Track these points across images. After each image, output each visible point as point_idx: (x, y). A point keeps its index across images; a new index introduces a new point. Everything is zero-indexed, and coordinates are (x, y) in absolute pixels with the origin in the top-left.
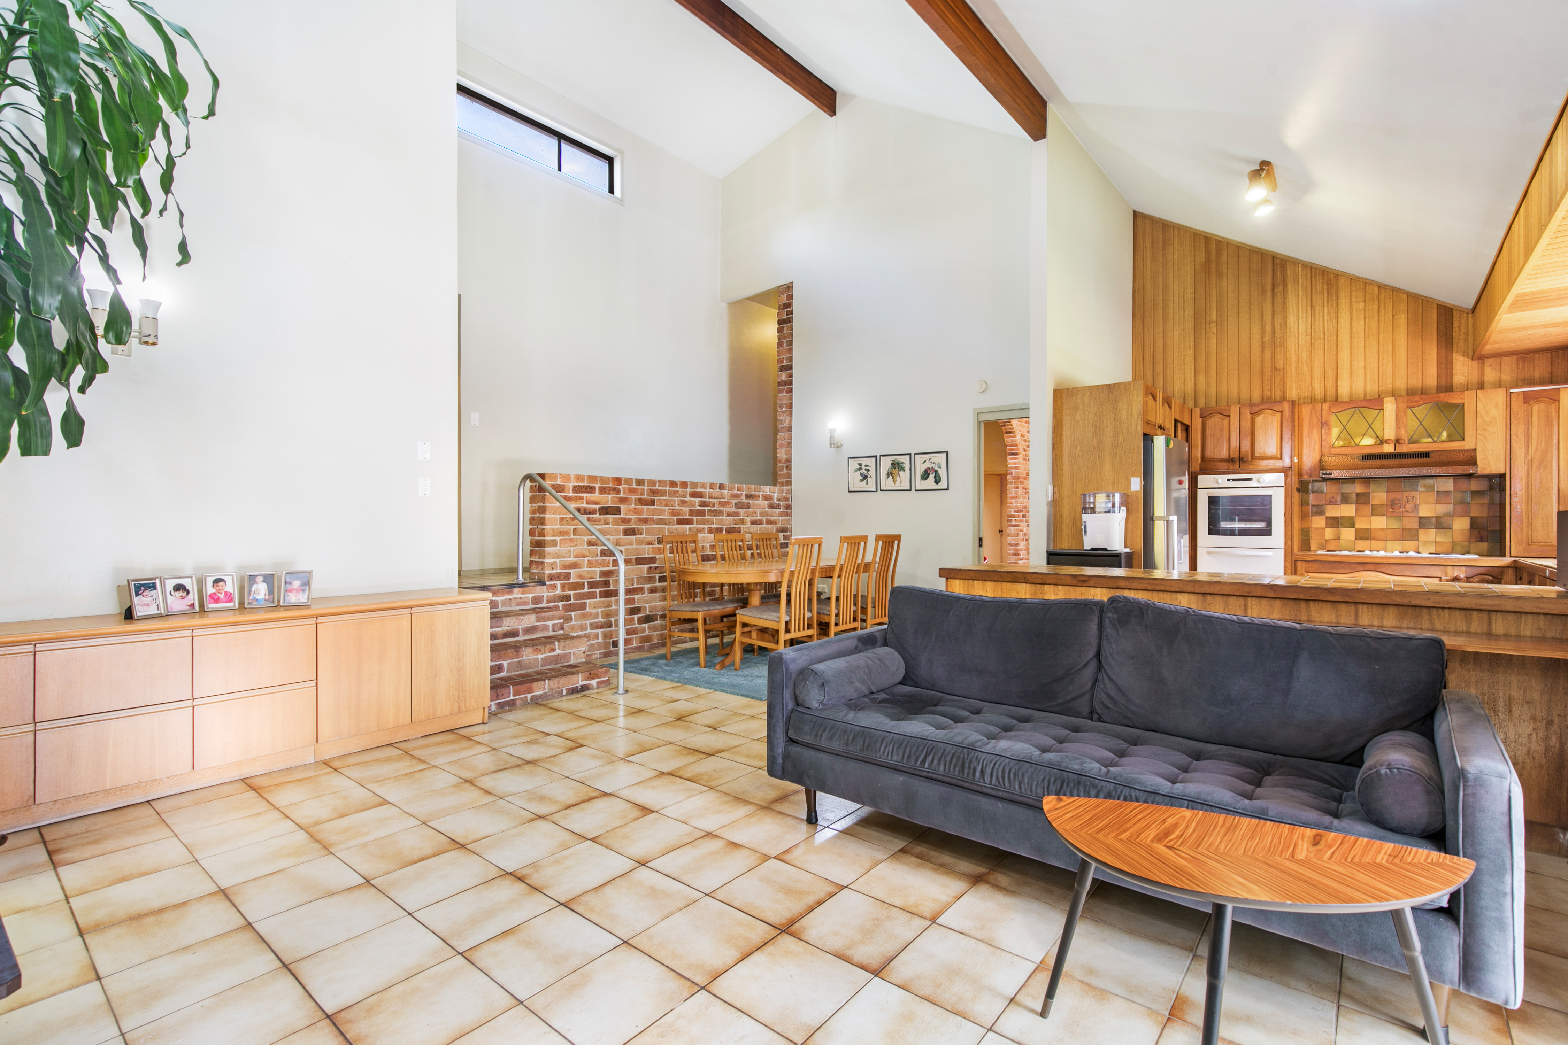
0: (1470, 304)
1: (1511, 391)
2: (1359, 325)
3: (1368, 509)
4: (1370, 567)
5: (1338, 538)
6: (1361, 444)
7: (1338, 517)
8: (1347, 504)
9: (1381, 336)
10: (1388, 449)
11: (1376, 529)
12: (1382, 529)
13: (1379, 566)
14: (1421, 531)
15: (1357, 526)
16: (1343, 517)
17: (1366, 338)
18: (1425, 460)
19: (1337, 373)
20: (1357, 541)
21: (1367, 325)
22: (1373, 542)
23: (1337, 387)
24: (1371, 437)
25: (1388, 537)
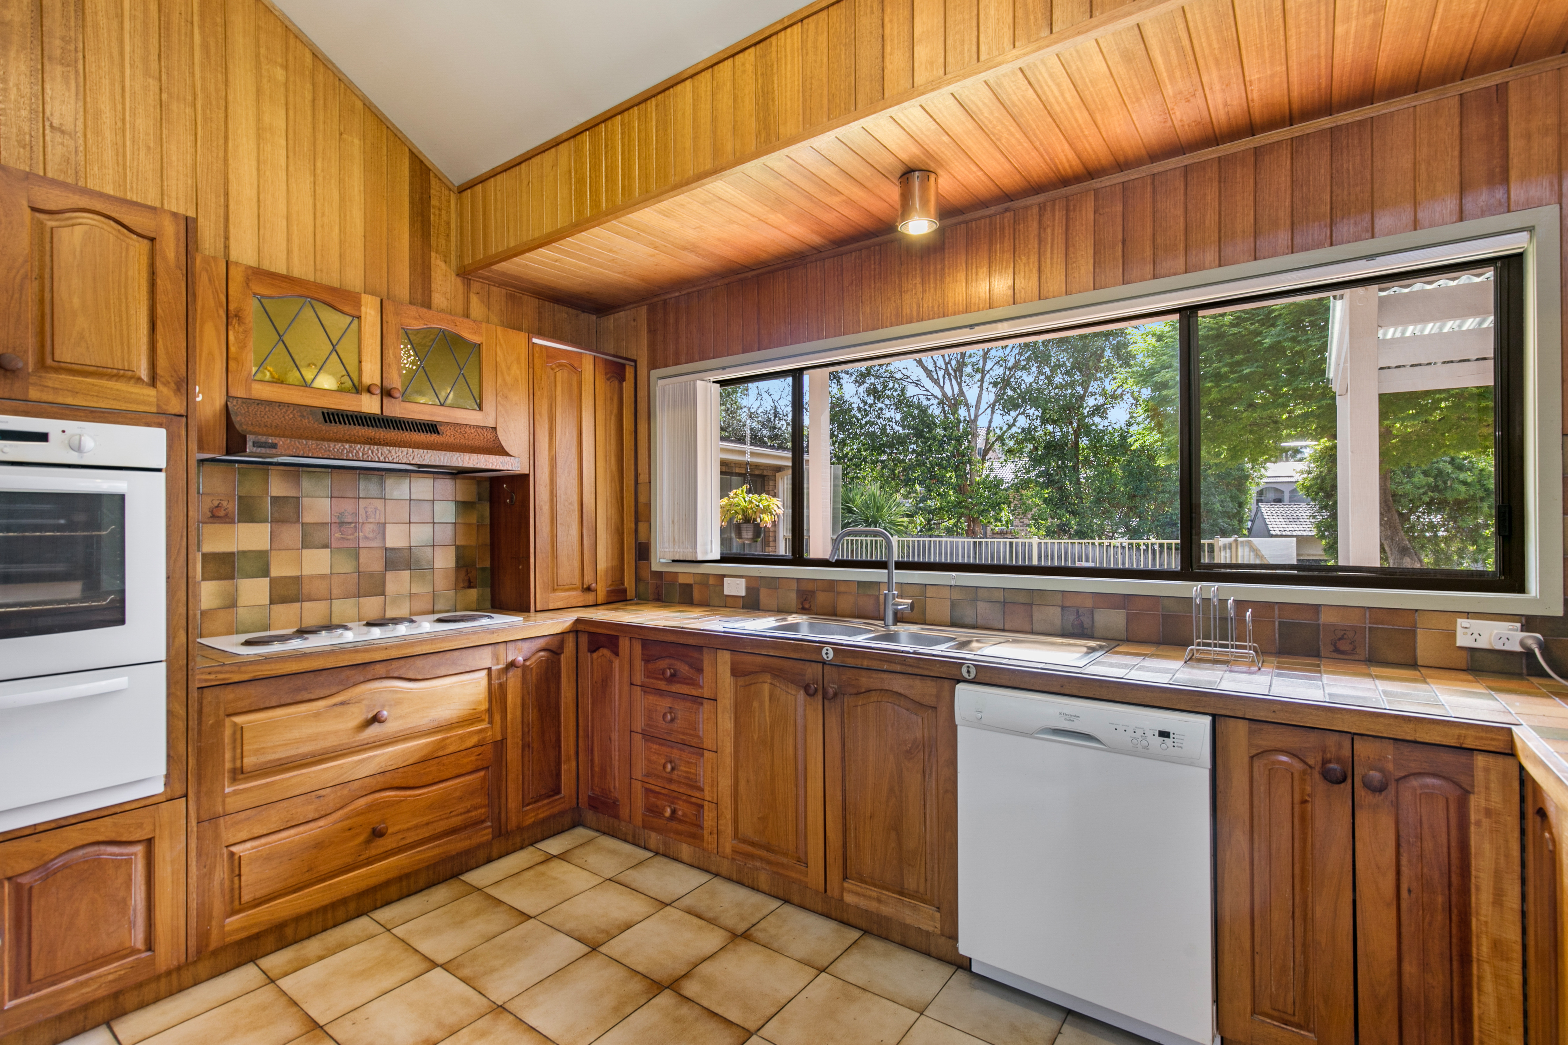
0: (457, 180)
1: (535, 340)
2: (277, 119)
3: (292, 534)
4: (380, 670)
5: (232, 604)
6: (315, 385)
7: (233, 554)
8: (252, 520)
9: (319, 164)
10: (370, 405)
11: (312, 577)
12: (322, 577)
13: (395, 664)
14: (389, 576)
15: (274, 573)
16: (244, 553)
17: (291, 154)
18: (433, 438)
19: (227, 206)
20: (274, 607)
21: (291, 123)
22: (306, 605)
23: (227, 238)
24: (333, 374)
25: (334, 592)
